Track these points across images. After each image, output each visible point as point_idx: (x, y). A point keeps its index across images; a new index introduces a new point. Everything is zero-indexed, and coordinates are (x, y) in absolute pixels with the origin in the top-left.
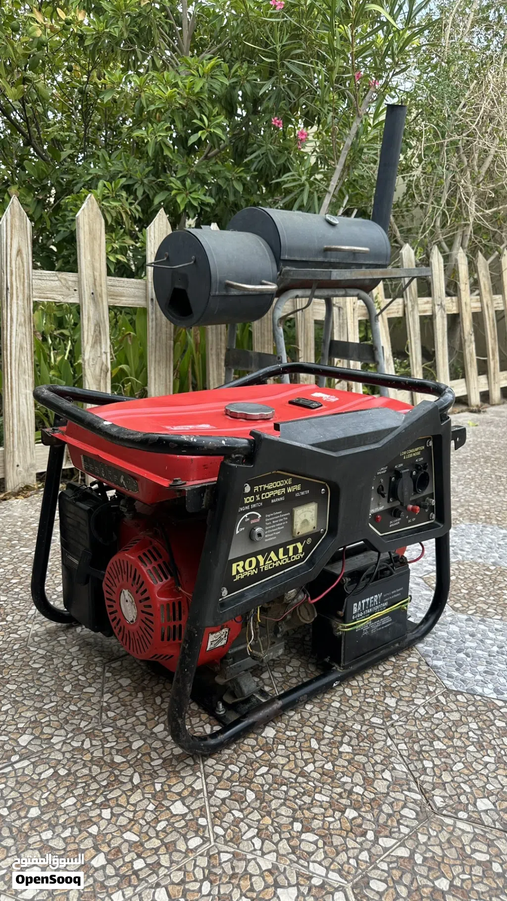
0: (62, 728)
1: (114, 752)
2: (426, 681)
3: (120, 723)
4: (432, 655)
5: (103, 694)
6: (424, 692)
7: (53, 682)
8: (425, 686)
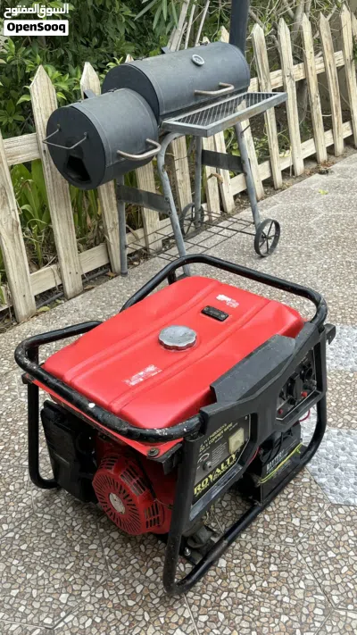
0: (85, 584)
1: (126, 598)
2: (317, 498)
3: (123, 572)
4: (318, 473)
5: (103, 549)
6: (316, 509)
7: (65, 544)
8: (316, 504)
